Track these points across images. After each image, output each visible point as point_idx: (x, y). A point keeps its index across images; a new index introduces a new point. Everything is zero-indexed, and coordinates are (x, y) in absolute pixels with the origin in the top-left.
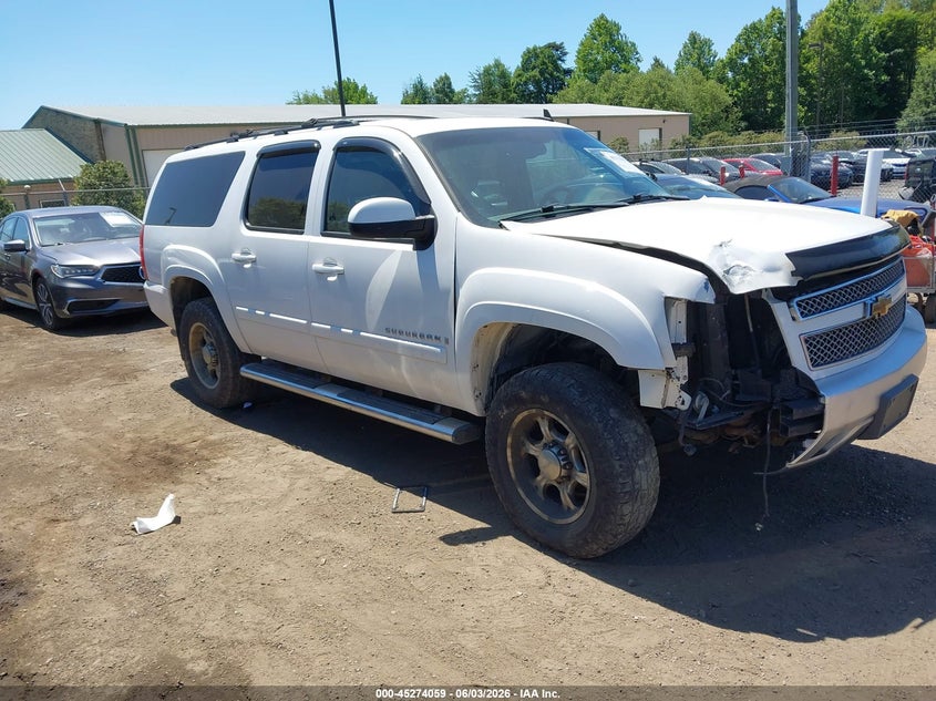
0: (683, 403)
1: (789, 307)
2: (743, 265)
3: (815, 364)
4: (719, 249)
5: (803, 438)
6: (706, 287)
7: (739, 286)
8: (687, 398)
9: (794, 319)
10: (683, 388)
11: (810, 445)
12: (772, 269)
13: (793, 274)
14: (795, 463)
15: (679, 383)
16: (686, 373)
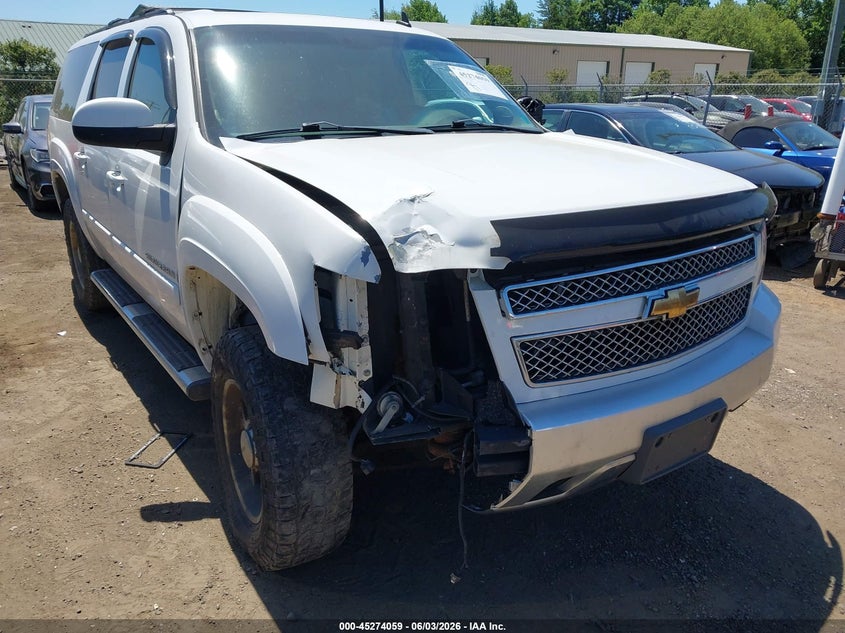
0: (363, 405)
1: (499, 297)
2: (431, 230)
3: (537, 378)
4: (407, 206)
5: (511, 478)
6: (365, 259)
7: (414, 263)
8: (368, 400)
9: (504, 314)
10: (362, 385)
11: (516, 489)
12: (468, 242)
13: (494, 252)
14: (497, 507)
15: (356, 380)
16: (370, 366)
